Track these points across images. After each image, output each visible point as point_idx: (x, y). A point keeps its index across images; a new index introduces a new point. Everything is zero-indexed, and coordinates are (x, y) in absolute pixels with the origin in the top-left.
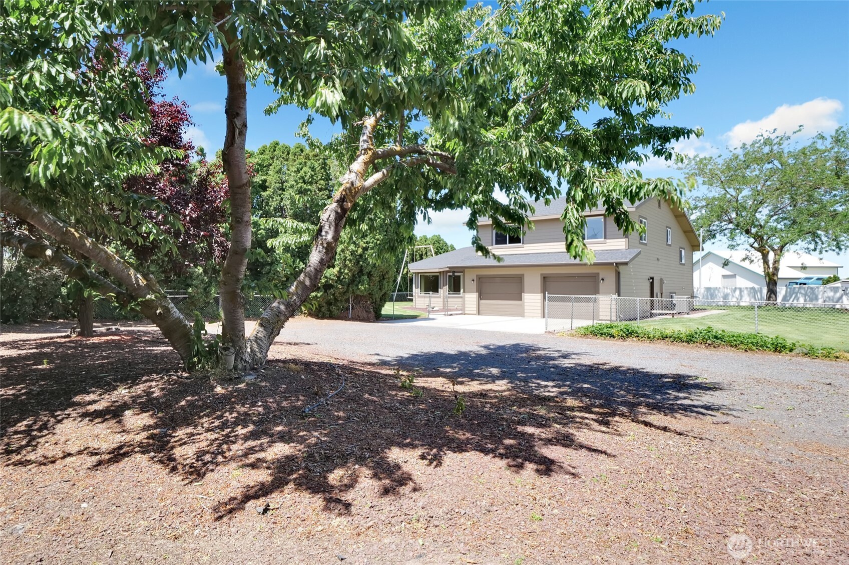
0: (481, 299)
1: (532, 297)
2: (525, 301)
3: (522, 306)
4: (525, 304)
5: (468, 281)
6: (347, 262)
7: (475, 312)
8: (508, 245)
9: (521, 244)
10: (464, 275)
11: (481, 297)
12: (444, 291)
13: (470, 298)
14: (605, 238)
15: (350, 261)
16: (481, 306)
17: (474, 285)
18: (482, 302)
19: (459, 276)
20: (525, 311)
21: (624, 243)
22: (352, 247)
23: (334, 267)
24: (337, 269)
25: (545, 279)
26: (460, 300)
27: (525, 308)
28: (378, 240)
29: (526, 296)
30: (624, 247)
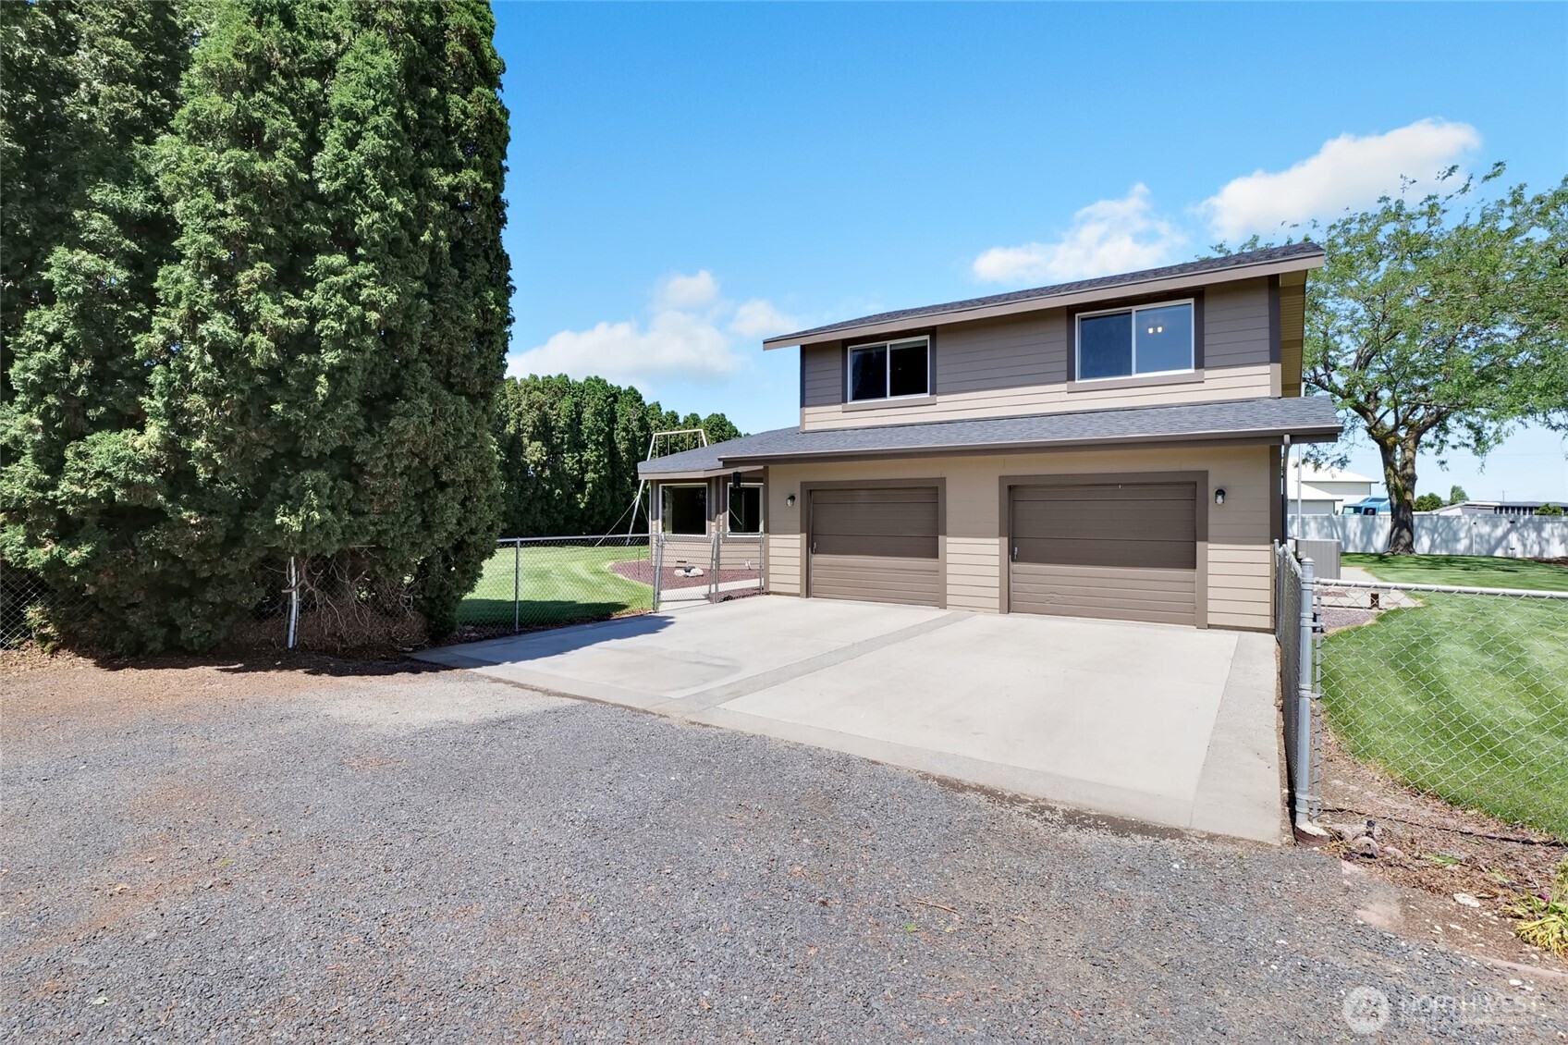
0: (815, 552)
1: (974, 549)
2: (949, 558)
3: (939, 577)
4: (950, 569)
5: (779, 501)
6: (196, 401)
7: (797, 589)
8: (890, 399)
9: (926, 396)
10: (766, 488)
11: (814, 544)
12: (718, 525)
13: (786, 548)
14: (1200, 365)
15: (214, 394)
16: (813, 572)
17: (794, 512)
18: (818, 559)
19: (757, 490)
20: (949, 589)
21: (1267, 379)
22: (218, 325)
23: (137, 422)
24: (153, 432)
25: (1013, 491)
26: (758, 548)
27: (950, 579)
28: (373, 305)
29: (955, 548)
30: (1266, 392)
